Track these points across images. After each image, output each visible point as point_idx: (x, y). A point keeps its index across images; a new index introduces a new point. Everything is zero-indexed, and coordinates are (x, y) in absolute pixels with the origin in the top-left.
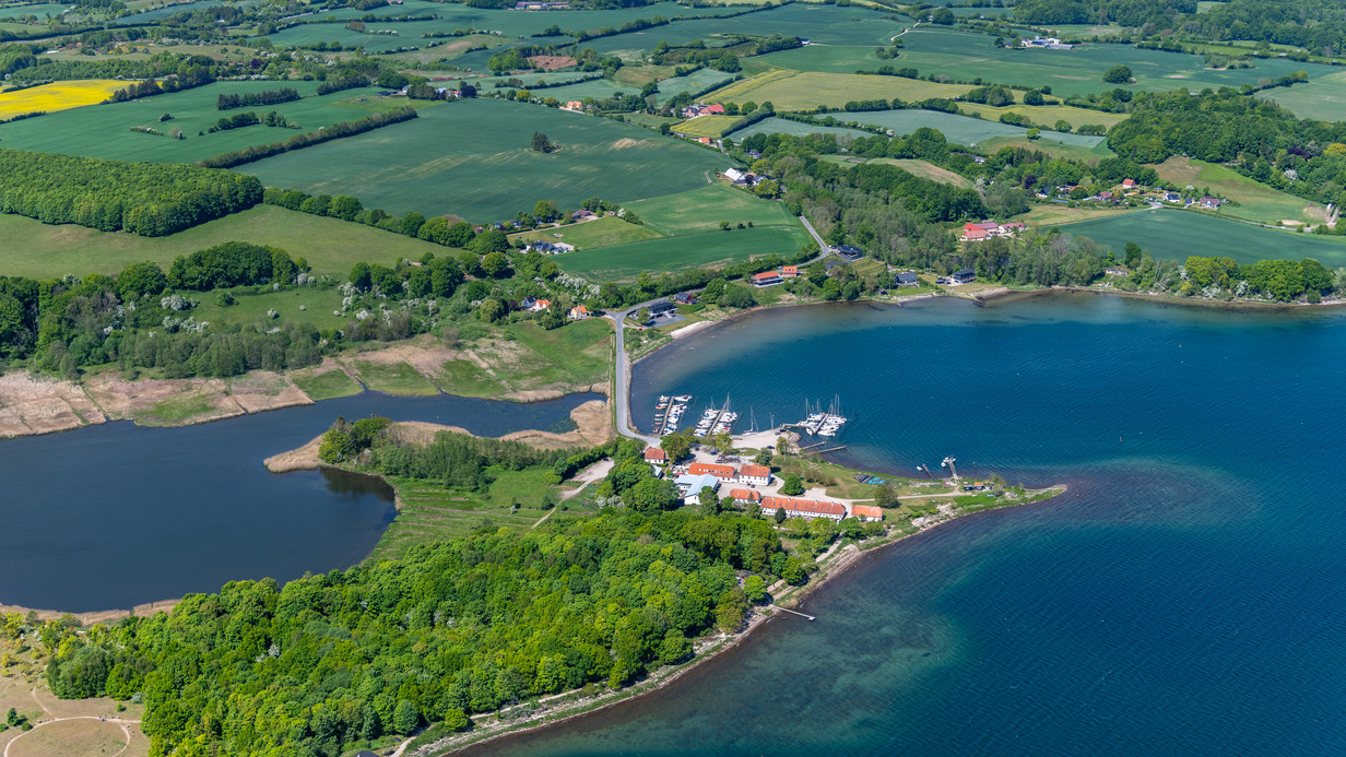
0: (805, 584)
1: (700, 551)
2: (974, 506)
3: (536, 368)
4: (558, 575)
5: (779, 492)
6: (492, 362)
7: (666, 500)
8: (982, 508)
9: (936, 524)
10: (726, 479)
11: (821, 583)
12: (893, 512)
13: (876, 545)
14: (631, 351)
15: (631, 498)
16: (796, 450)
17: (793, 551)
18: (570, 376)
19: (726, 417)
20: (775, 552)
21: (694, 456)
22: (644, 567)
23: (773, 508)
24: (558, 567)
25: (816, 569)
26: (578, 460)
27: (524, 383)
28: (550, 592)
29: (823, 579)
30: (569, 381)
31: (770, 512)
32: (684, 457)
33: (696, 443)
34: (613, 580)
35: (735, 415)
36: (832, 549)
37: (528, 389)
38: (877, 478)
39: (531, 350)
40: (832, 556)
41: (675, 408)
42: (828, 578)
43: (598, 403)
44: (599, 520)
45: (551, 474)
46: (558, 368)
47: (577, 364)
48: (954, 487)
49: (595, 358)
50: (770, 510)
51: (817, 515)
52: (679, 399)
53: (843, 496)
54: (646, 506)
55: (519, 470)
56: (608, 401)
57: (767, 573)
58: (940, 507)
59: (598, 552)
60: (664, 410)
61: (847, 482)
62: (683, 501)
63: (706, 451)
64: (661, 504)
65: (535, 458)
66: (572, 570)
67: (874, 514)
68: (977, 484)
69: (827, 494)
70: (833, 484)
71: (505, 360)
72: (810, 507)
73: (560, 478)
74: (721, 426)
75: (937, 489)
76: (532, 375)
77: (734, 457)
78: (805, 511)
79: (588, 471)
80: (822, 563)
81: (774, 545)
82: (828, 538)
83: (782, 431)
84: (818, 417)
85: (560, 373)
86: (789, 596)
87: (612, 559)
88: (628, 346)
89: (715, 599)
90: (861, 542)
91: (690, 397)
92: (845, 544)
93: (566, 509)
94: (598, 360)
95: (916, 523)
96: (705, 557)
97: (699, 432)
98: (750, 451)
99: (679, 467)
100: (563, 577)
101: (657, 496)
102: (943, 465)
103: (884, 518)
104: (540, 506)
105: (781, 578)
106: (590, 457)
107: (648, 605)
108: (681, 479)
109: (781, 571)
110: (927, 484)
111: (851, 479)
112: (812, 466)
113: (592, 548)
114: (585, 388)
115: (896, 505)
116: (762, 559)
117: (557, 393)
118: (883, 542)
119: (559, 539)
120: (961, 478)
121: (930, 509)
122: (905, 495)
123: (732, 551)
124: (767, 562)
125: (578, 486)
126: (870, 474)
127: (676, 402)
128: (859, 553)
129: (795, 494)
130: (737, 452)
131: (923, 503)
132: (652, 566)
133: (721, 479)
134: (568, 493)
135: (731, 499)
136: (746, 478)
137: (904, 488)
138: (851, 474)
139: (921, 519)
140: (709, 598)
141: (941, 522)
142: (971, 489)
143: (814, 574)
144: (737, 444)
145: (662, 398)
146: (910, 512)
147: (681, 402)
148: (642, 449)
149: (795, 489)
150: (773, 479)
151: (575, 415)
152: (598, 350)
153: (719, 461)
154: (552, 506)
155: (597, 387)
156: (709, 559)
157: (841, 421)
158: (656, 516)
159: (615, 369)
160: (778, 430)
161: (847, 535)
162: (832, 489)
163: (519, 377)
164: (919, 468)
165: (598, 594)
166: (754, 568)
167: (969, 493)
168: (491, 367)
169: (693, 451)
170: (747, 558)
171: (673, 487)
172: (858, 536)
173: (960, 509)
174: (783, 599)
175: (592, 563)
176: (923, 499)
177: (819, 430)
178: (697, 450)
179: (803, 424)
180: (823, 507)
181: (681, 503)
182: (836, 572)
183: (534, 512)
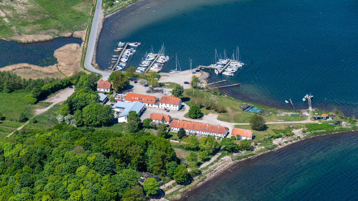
0: (189, 184)
1: (118, 158)
2: (318, 131)
3: (38, 18)
4: (13, 173)
5: (185, 116)
6: (9, 12)
7: (104, 119)
8: (323, 133)
9: (290, 143)
10: (150, 106)
11: (200, 184)
12: (262, 133)
13: (245, 157)
14: (106, 8)
15: (80, 116)
16: (204, 85)
17: (184, 160)
18: (60, 25)
19: (162, 59)
20: (170, 161)
21: (132, 87)
22: (72, 170)
23: (178, 128)
24: (14, 167)
25: (200, 173)
26: (50, 87)
27: (27, 29)
28: (6, 185)
29: (203, 180)
30: (59, 28)
31: (175, 130)
32: (125, 88)
33: (135, 78)
34: (51, 178)
35: (168, 58)
36: (214, 158)
37: (29, 34)
38: (256, 108)
39: (38, 5)
40: (212, 164)
41: (127, 51)
42: (206, 180)
43: (74, 46)
44: (49, 134)
45: (29, 96)
46: (53, 18)
47: (66, 17)
48: (307, 117)
49: (81, 13)
50: (176, 129)
51: (208, 134)
52: (132, 44)
53: (228, 121)
54: (90, 123)
55: (10, 92)
56: (82, 45)
57: (163, 175)
58: (294, 131)
59: (44, 157)
60: (120, 52)
61: (234, 110)
62: (117, 119)
63: (141, 83)
64: (101, 122)
65: (22, 83)
66: (24, 169)
67: (247, 134)
68: (324, 115)
69: (218, 119)
70: (224, 112)
71: (18, 12)
72: (203, 128)
73: (36, 100)
74: (156, 65)
75: (295, 117)
76: (34, 23)
77: (159, 89)
78: (199, 131)
79: (57, 95)
80: (205, 168)
81: (169, 156)
82: (211, 151)
83: (197, 71)
84: (224, 62)
85: (54, 22)
86: (176, 192)
87: (52, 163)
88: (104, 4)
89: (120, 194)
90: (234, 154)
91: (139, 44)
92: (223, 155)
93: (36, 122)
94: (82, 14)
95: (275, 142)
96: (121, 163)
97: (140, 70)
98: (171, 85)
99: (119, 94)
100: (16, 174)
101: (98, 116)
102: (304, 100)
103: (254, 137)
104: (18, 119)
105: (173, 179)
106: (59, 85)
107: (71, 197)
108: (119, 104)
109: (173, 174)
110: (290, 114)
111: (238, 108)
112: (213, 98)
113: (40, 154)
114: (68, 34)
115: (264, 128)
116: (160, 165)
117: (48, 37)
118: (250, 155)
119: (18, 147)
120: (314, 110)
121: (287, 132)
122: (272, 121)
123: (139, 160)
124: (163, 168)
125: (48, 106)
126: (252, 105)
127: (129, 47)
128: (231, 163)
129: (196, 118)
130: (161, 85)
131: (283, 128)
132: (78, 169)
133: (147, 105)
134: (39, 111)
135: (150, 120)
136: (164, 105)
137: (273, 116)
138: (239, 104)
139: (280, 139)
140: (116, 193)
141: (294, 142)
142: (319, 118)
143: (197, 177)
144: (165, 79)
145: (121, 44)
146: (273, 134)
147: (133, 47)
148: (96, 81)
149: (196, 114)
150: (183, 106)
151: (57, 54)
152: (84, 7)
153: (148, 92)
154: (26, 119)
155: (77, 34)
156: (124, 164)
157: (240, 65)
158: (90, 133)
159: (92, 21)
160: (194, 70)
161: (225, 149)
162: (222, 115)
163: (25, 24)
164: (286, 102)
165: (38, 188)
166: (154, 172)
167: (317, 122)
168: (7, 17)
169: (132, 83)
170: (150, 165)
171: (110, 110)
172: (233, 150)
173: (308, 133)
174: (171, 194)
175: (38, 165)
176: (284, 124)
177: (224, 71)
178: (136, 82)
179: (212, 66)
180: (213, 128)
181: (116, 121)
182: (213, 175)
183: (14, 123)
